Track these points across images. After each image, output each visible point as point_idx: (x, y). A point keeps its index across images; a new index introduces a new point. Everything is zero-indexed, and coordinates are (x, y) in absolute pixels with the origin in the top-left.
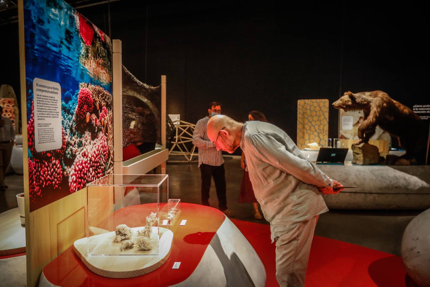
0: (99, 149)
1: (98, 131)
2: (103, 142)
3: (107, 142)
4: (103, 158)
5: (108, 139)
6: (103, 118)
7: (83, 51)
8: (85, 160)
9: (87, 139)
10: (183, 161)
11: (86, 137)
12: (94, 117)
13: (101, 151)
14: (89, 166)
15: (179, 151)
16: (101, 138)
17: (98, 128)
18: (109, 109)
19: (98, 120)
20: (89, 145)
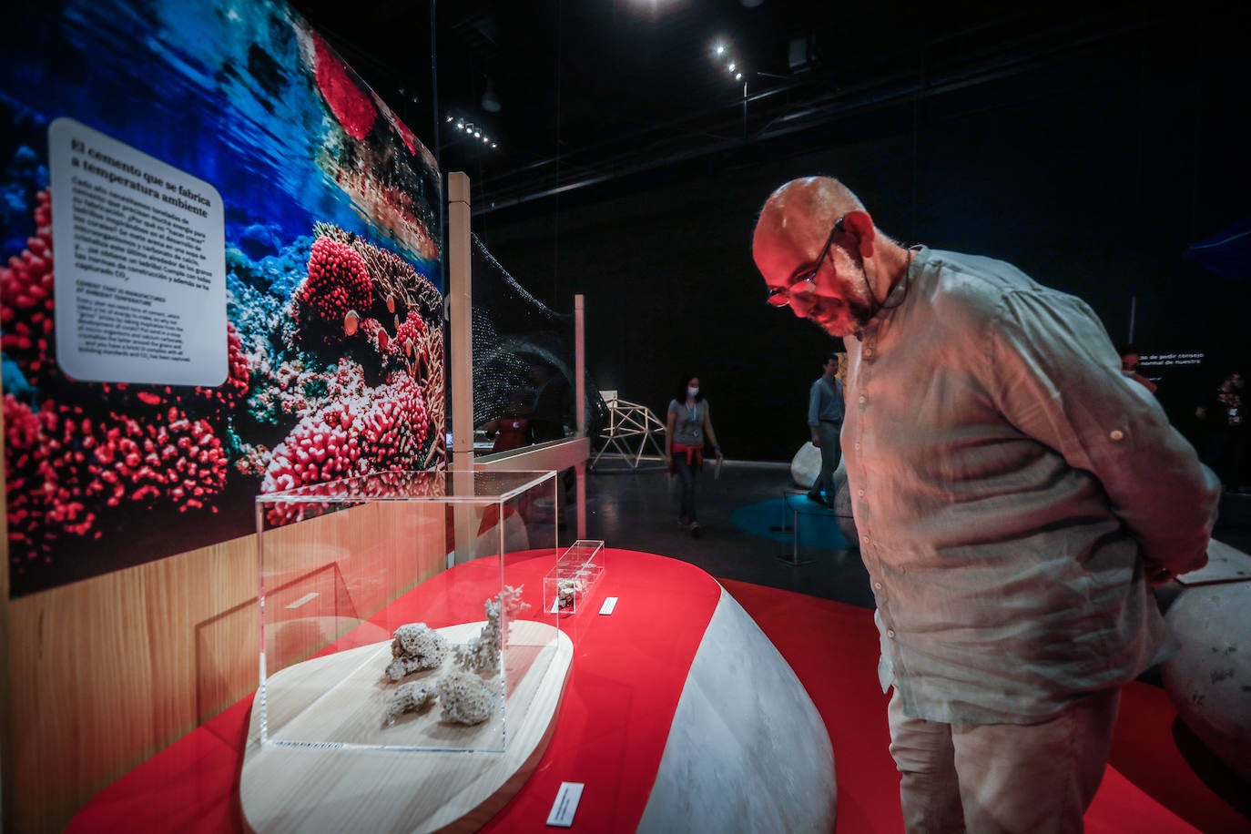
0: (395, 413)
1: (389, 368)
2: (411, 397)
3: (424, 399)
4: (408, 438)
5: (428, 393)
6: (409, 339)
7: (331, 140)
8: (338, 433)
9: (346, 379)
10: (624, 470)
11: (344, 374)
12: (375, 327)
13: (401, 418)
14: (353, 452)
15: (617, 451)
16: (404, 387)
17: (390, 358)
18: (430, 322)
19: (390, 339)
20: (356, 396)
